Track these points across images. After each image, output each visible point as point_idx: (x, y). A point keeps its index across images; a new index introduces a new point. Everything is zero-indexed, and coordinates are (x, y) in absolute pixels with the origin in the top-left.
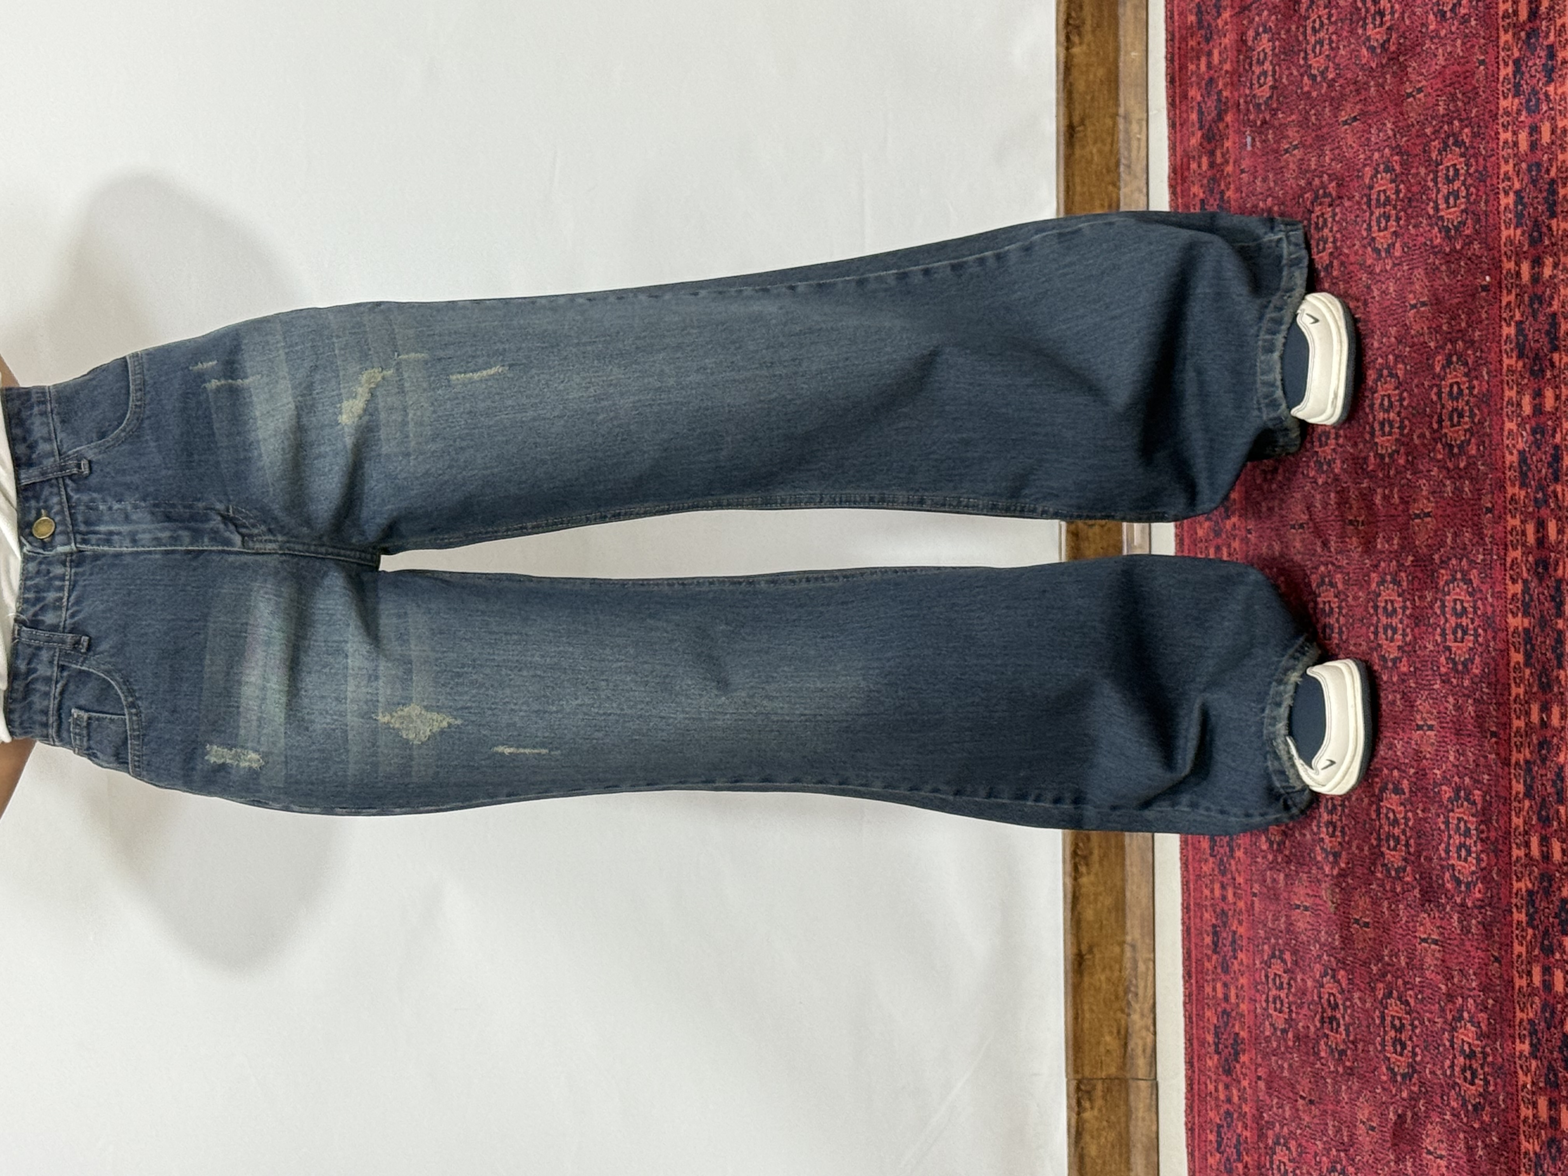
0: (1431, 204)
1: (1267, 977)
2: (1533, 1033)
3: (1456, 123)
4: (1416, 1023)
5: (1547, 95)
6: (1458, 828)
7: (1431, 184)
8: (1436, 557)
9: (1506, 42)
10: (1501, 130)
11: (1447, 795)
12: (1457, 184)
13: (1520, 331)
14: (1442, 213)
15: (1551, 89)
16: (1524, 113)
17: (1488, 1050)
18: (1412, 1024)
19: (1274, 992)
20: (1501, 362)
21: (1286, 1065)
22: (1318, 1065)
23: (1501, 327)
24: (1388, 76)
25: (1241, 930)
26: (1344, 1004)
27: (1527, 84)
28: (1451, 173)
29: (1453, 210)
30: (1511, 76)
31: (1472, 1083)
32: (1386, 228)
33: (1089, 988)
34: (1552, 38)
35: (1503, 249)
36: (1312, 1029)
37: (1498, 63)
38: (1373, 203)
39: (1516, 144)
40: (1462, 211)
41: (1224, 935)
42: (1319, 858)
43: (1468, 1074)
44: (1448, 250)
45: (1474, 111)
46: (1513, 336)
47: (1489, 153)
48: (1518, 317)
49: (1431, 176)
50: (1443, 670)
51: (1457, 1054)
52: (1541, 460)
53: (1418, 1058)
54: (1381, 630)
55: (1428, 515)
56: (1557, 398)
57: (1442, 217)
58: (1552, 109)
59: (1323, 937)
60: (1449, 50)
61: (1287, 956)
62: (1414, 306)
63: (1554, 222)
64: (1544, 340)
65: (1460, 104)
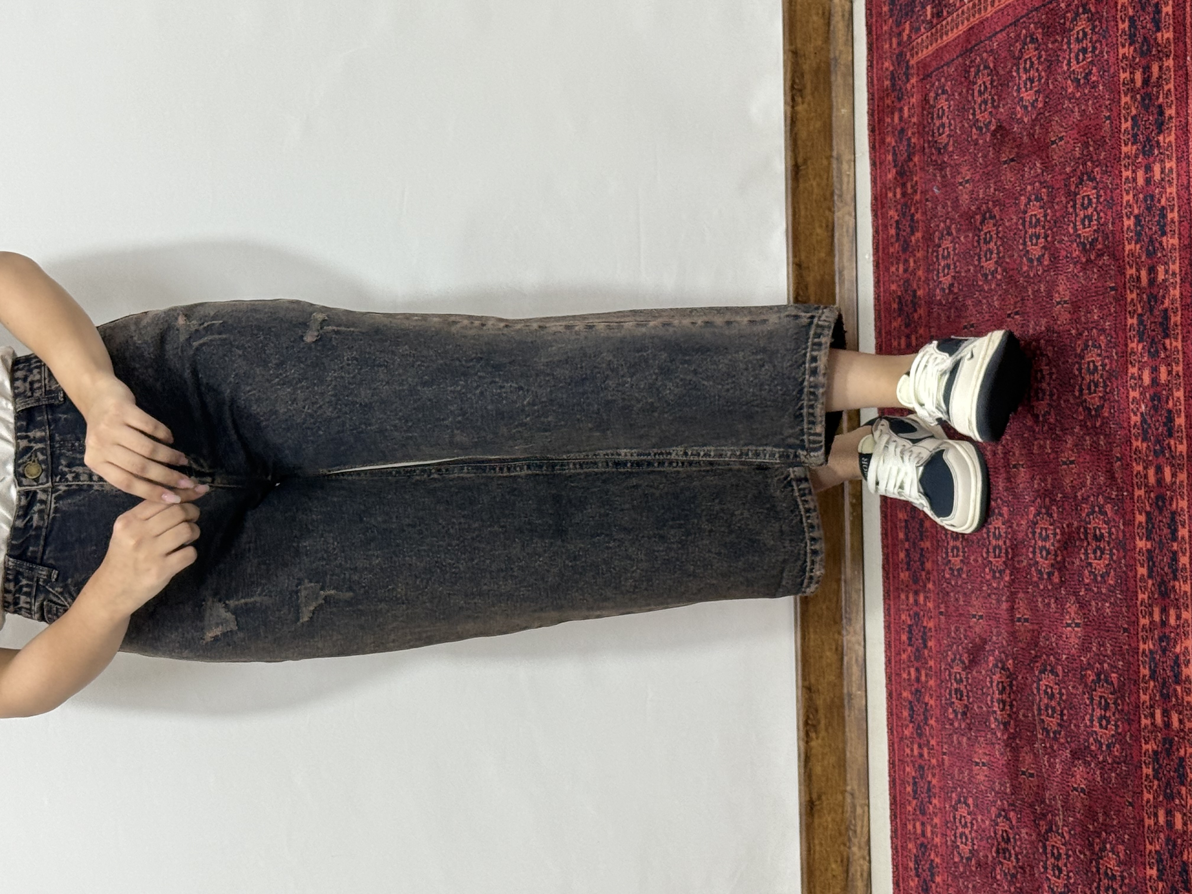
0: (1072, 225)
1: (955, 818)
2: (1160, 861)
3: (1089, 164)
4: (1070, 853)
5: (1158, 142)
6: (1100, 703)
7: (1071, 210)
8: (1079, 494)
9: (1126, 103)
10: (1123, 170)
11: (1091, 678)
12: (1090, 210)
13: (1141, 322)
14: (1080, 232)
15: (1161, 138)
16: (1141, 156)
17: (1125, 874)
18: (1066, 854)
19: (960, 830)
20: (1126, 345)
21: (970, 886)
22: (995, 886)
23: (1126, 318)
24: (1037, 128)
25: (934, 782)
26: (1014, 838)
27: (1143, 134)
28: (1086, 202)
29: (1088, 230)
30: (1130, 129)
32: (1036, 245)
33: (819, 827)
34: (1161, 100)
35: (1127, 259)
36: (990, 858)
37: (1120, 119)
38: (1027, 224)
39: (1135, 180)
40: (1095, 230)
41: (922, 785)
42: (993, 726)
44: (1084, 260)
45: (1103, 154)
46: (1135, 326)
47: (1114, 186)
48: (1140, 311)
49: (1071, 203)
50: (1087, 581)
51: (1102, 876)
52: (1158, 421)
53: (1072, 881)
54: (1038, 551)
55: (1072, 462)
56: (1170, 373)
57: (1079, 236)
58: (1161, 153)
59: (997, 787)
60: (1083, 108)
61: (970, 801)
62: (1058, 303)
63: (1164, 239)
64: (1159, 330)
65: (1091, 149)
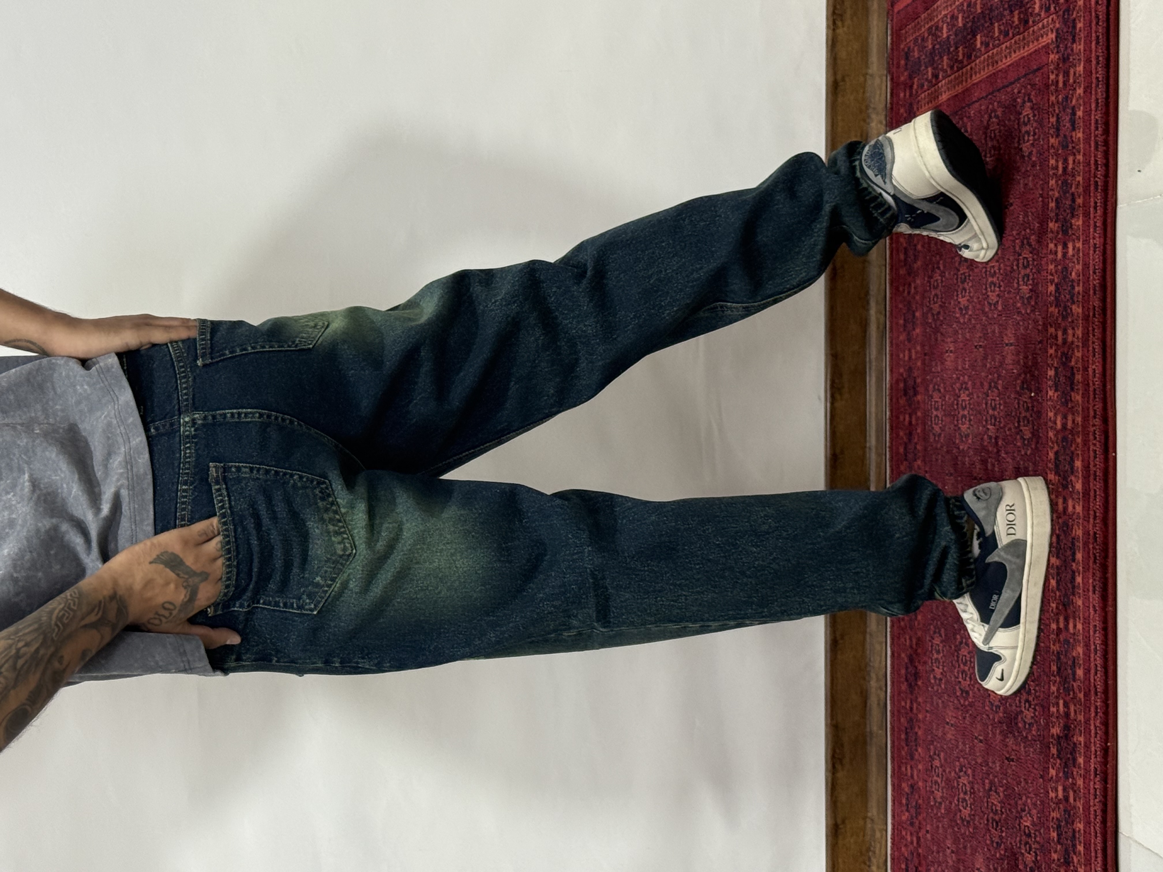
1: (932, 767)
2: (1059, 827)
3: (1028, 231)
4: (1003, 810)
7: (1015, 267)
12: (1028, 271)
13: (1056, 374)
14: (1021, 288)
17: (1037, 833)
18: (1001, 811)
19: (935, 778)
21: (940, 825)
22: (956, 829)
23: (1047, 369)
25: (920, 733)
28: (1025, 263)
31: (1029, 853)
41: (911, 734)
43: (1028, 846)
44: (1023, 312)
57: (1021, 290)
61: (942, 755)
62: (1007, 345)
